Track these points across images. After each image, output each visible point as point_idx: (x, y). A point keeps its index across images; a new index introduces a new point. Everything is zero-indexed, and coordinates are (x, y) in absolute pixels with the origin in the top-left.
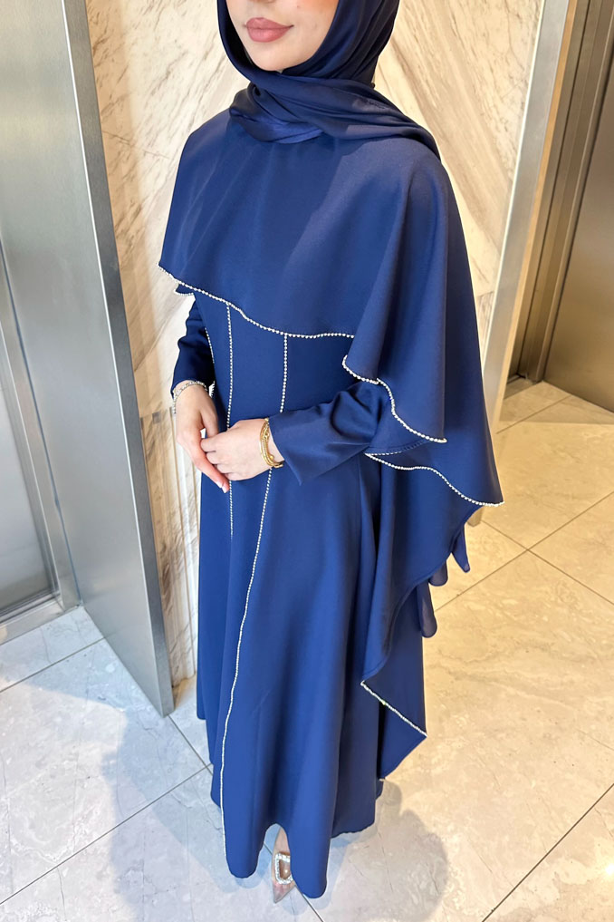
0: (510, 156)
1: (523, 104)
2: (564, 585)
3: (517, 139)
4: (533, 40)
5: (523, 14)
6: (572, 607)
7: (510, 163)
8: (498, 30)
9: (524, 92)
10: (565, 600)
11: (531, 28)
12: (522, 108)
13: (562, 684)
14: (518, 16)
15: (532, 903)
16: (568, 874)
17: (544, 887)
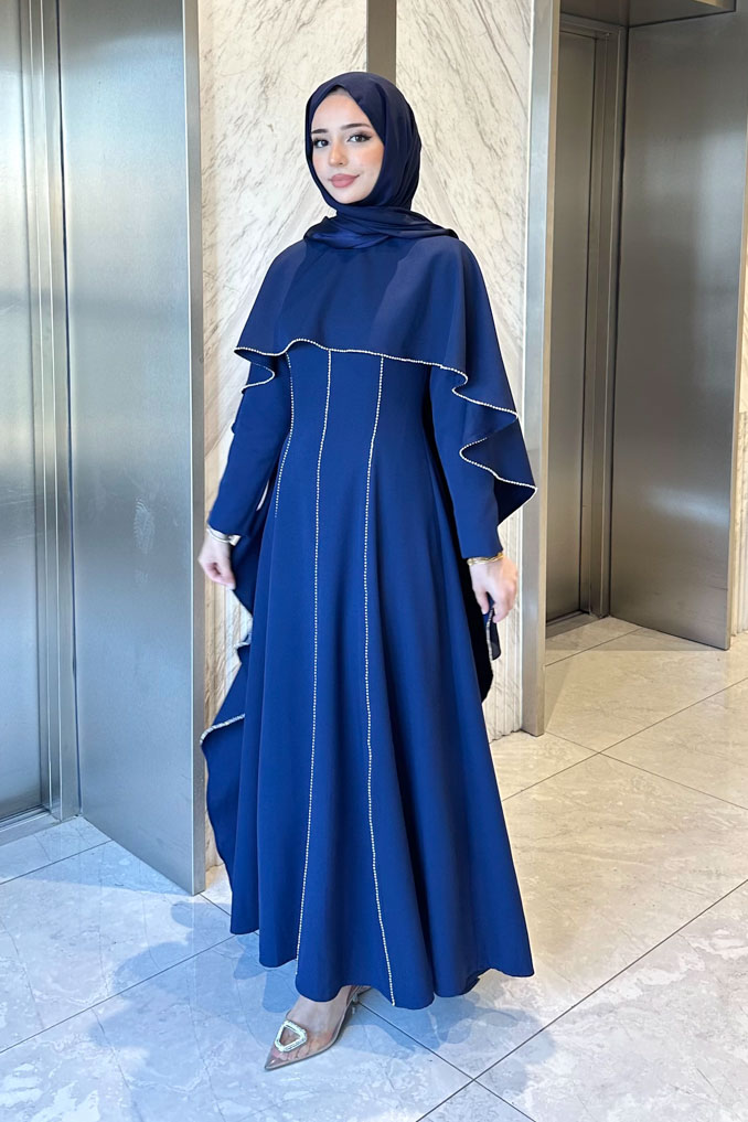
0: (517, 327)
1: (522, 283)
2: (640, 778)
3: (521, 313)
4: (524, 234)
5: (511, 213)
6: (649, 794)
7: (518, 332)
8: (492, 224)
9: (522, 274)
10: (642, 788)
11: (520, 225)
12: (522, 287)
13: (641, 850)
14: (507, 214)
15: (614, 1000)
16: (650, 979)
17: (627, 989)
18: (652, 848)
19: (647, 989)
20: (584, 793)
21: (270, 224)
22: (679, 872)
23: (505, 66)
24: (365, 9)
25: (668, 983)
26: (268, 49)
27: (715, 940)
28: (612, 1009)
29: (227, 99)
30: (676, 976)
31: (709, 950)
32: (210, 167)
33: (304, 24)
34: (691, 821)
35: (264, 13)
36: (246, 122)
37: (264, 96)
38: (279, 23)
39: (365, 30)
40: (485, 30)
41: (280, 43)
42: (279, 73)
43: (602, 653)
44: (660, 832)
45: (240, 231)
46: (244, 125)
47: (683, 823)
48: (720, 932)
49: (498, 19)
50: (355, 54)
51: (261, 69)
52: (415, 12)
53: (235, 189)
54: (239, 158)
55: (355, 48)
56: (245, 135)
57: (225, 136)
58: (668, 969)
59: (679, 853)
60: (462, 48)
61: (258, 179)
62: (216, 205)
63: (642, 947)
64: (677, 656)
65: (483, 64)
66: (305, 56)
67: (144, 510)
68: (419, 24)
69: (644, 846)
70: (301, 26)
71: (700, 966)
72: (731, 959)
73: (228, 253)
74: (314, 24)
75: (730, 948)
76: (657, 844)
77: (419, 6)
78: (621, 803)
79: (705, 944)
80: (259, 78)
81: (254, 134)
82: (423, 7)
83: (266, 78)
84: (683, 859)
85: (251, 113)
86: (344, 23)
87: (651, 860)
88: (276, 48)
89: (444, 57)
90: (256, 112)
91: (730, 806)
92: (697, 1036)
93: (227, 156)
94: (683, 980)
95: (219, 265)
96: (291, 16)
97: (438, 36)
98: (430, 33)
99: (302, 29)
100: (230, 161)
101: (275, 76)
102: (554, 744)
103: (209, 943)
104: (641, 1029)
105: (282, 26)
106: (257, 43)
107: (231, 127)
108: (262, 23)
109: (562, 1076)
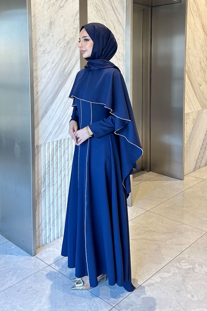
2: (160, 218)
6: (162, 222)
10: (160, 221)
13: (160, 238)
14: (120, 59)
15: (153, 282)
16: (163, 275)
17: (157, 279)
18: (163, 238)
19: (162, 278)
20: (144, 222)
21: (53, 63)
22: (171, 244)
23: (118, 18)
24: (79, 3)
25: (168, 276)
26: (51, 14)
27: (181, 263)
28: (153, 285)
29: (40, 28)
30: (170, 274)
31: (179, 266)
32: (35, 48)
33: (61, 7)
34: (174, 229)
35: (50, 4)
36: (45, 35)
37: (50, 27)
38: (54, 7)
39: (79, 9)
40: (112, 8)
41: (55, 12)
42: (54, 21)
43: (148, 182)
44: (165, 233)
45: (44, 65)
46: (45, 36)
47: (172, 230)
48: (182, 261)
49: (116, 5)
50: (76, 15)
51: (49, 20)
52: (93, 4)
53: (42, 53)
54: (43, 45)
55: (76, 14)
56: (45, 38)
57: (39, 39)
58: (168, 272)
59: (171, 239)
60: (106, 13)
61: (49, 51)
62: (37, 58)
63: (161, 266)
64: (169, 182)
65: (112, 18)
66: (62, 16)
67: (17, 146)
68: (94, 7)
69: (161, 237)
70: (60, 8)
71: (177, 271)
72: (185, 269)
73: (40, 72)
74: (64, 7)
75: (185, 265)
76: (164, 236)
77: (94, 2)
78: (154, 225)
79: (178, 265)
80: (49, 22)
81: (48, 38)
82: (95, 2)
83: (51, 22)
84: (172, 241)
85: (47, 32)
86: (72, 7)
87: (163, 241)
88: (54, 14)
89: (101, 16)
90: (48, 32)
91: (185, 225)
92: (176, 291)
93: (40, 44)
94: (172, 276)
95: (38, 75)
96: (58, 5)
97: (99, 10)
98: (97, 9)
99: (61, 8)
100: (41, 46)
101: (53, 22)
102: (135, 209)
103: (38, 270)
104: (161, 290)
105: (55, 8)
106: (48, 13)
107: (41, 36)
108: (49, 7)
109: (139, 305)
